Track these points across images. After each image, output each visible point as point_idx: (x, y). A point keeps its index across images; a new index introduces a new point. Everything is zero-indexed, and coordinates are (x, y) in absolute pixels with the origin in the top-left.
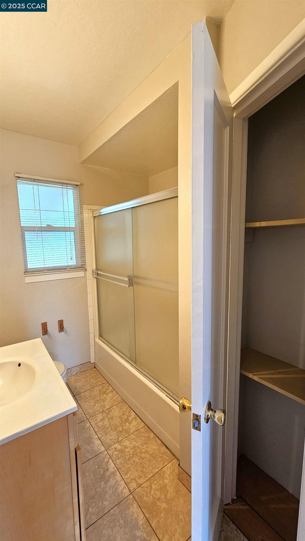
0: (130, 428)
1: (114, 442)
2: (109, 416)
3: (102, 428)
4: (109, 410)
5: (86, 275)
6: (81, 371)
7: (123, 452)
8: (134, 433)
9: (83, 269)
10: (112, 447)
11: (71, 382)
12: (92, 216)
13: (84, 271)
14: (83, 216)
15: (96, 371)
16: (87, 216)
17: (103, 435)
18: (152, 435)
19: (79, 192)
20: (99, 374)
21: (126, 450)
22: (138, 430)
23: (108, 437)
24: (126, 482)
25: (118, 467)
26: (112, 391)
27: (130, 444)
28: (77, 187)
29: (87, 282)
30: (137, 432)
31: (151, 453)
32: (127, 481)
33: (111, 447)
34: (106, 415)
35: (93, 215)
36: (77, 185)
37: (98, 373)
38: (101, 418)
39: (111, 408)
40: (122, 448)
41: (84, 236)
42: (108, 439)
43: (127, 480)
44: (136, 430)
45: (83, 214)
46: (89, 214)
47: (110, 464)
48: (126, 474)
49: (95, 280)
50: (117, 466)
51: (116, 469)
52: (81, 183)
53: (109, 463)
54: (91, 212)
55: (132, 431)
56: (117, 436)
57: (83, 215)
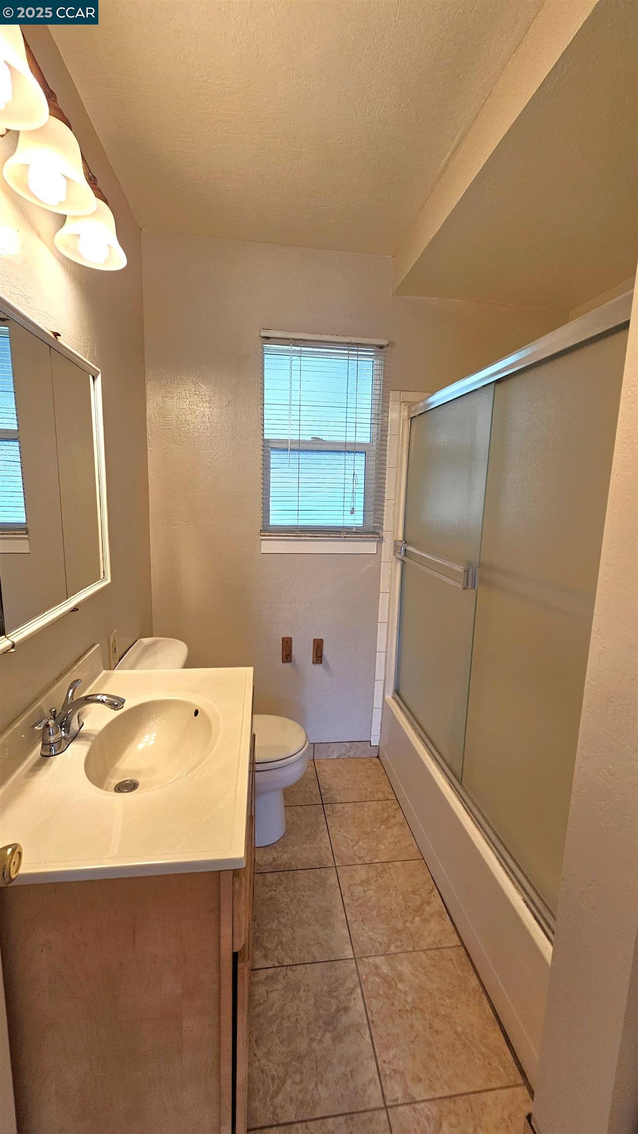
0: (421, 934)
1: (377, 951)
2: (380, 881)
3: (360, 901)
4: (384, 867)
5: (381, 549)
6: (349, 756)
7: (390, 987)
8: (429, 952)
9: (374, 537)
10: (370, 960)
11: (324, 771)
12: (406, 417)
13: (378, 542)
14: (388, 417)
15: (378, 766)
16: (397, 415)
17: (358, 918)
18: (474, 982)
19: (385, 361)
20: (382, 774)
21: (400, 986)
22: (441, 950)
23: (366, 929)
24: (380, 1068)
25: (371, 1019)
26: (402, 825)
27: (413, 974)
28: (380, 350)
29: (380, 568)
30: (437, 953)
31: (459, 1029)
32: (382, 1067)
33: (367, 957)
34: (376, 876)
35: (408, 415)
36: (381, 347)
37: (382, 771)
38: (364, 877)
39: (390, 865)
40: (390, 974)
41: (384, 462)
42: (367, 935)
43: (385, 1066)
44: (435, 946)
45: (388, 412)
46: (400, 412)
47: (355, 999)
48: (387, 1047)
49: (399, 565)
50: (369, 1013)
51: (365, 1022)
52: (389, 342)
53: (353, 995)
54: (406, 407)
55: (424, 944)
56: (385, 938)
57: (388, 415)
